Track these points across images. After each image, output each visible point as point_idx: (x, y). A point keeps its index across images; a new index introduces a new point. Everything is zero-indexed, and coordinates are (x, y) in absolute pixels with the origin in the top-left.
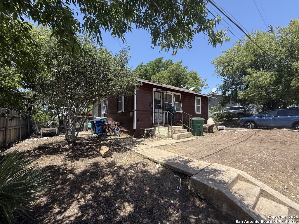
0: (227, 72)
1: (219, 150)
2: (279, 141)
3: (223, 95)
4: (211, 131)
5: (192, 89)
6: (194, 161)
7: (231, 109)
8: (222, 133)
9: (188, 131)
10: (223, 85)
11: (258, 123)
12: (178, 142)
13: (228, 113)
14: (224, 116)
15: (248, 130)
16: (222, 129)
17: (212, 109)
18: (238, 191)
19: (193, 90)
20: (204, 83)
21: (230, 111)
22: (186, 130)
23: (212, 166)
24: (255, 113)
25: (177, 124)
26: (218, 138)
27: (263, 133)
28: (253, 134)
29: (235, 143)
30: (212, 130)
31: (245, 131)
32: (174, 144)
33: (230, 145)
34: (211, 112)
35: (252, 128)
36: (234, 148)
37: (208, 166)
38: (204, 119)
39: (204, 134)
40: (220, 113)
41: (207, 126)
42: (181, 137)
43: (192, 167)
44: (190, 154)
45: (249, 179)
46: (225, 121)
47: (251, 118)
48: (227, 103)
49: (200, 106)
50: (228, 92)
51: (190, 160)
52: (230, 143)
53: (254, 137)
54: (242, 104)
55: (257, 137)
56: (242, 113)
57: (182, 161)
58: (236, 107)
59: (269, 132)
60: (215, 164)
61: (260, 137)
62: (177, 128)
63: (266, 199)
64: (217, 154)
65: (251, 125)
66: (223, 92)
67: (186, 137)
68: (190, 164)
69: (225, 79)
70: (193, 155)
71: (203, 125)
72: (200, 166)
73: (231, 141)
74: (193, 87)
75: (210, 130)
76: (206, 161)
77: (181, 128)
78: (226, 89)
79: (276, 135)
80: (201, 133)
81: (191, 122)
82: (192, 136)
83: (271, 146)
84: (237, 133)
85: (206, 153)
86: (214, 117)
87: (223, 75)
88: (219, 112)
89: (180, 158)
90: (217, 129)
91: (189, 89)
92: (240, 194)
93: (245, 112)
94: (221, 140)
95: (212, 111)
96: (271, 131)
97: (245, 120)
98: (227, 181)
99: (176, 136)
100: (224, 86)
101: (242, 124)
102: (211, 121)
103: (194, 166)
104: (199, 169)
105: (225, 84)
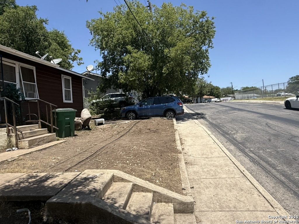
0: (106, 45)
1: (94, 152)
2: (153, 131)
3: (102, 75)
4: (87, 127)
5: (57, 61)
6: (57, 176)
7: (112, 96)
8: (101, 129)
9: (50, 132)
10: (103, 62)
11: (138, 112)
12: (30, 153)
13: (109, 101)
14: (104, 105)
15: (129, 121)
16: (101, 124)
17: (90, 96)
18: (111, 196)
19: (58, 64)
20: (77, 55)
21: (111, 99)
22: (45, 130)
23: (83, 174)
24: (136, 101)
25: (29, 121)
26: (95, 136)
27: (142, 124)
28: (133, 125)
29: (114, 140)
30: (89, 127)
31: (126, 123)
32: (21, 157)
33: (108, 143)
34: (88, 100)
35: (133, 119)
36: (113, 145)
37: (76, 177)
38: (76, 110)
39: (76, 133)
40: (99, 102)
41: (80, 121)
42: (37, 143)
43: (51, 185)
44: (51, 167)
45: (123, 177)
46: (105, 112)
47: (132, 107)
48: (107, 87)
49: (71, 90)
50: (109, 73)
51: (49, 177)
52: (108, 140)
53: (133, 129)
54: (123, 90)
55: (137, 128)
56: (124, 101)
57: (34, 182)
58: (118, 93)
59: (147, 122)
60: (86, 171)
61: (139, 128)
62: (28, 129)
63: (138, 193)
64: (92, 158)
65: (133, 115)
66: (103, 72)
67: (45, 141)
68: (48, 183)
69: (105, 54)
70: (56, 168)
71: (75, 120)
72: (64, 181)
73: (111, 138)
74: (58, 58)
75: (85, 126)
76: (76, 171)
77: (36, 128)
78: (106, 69)
79: (152, 124)
80: (72, 133)
81: (56, 117)
82: (57, 138)
83: (147, 136)
84: (117, 126)
85: (77, 160)
86: (92, 107)
87: (102, 49)
88: (98, 100)
89: (32, 177)
90: (96, 125)
91: (52, 62)
92: (113, 198)
93: (127, 100)
94: (99, 138)
95: (89, 98)
96: (148, 121)
97: (127, 109)
98: (98, 188)
99: (25, 143)
100: (103, 64)
101: (124, 115)
102: (86, 113)
103: (55, 183)
104: (63, 185)
105: (105, 61)
